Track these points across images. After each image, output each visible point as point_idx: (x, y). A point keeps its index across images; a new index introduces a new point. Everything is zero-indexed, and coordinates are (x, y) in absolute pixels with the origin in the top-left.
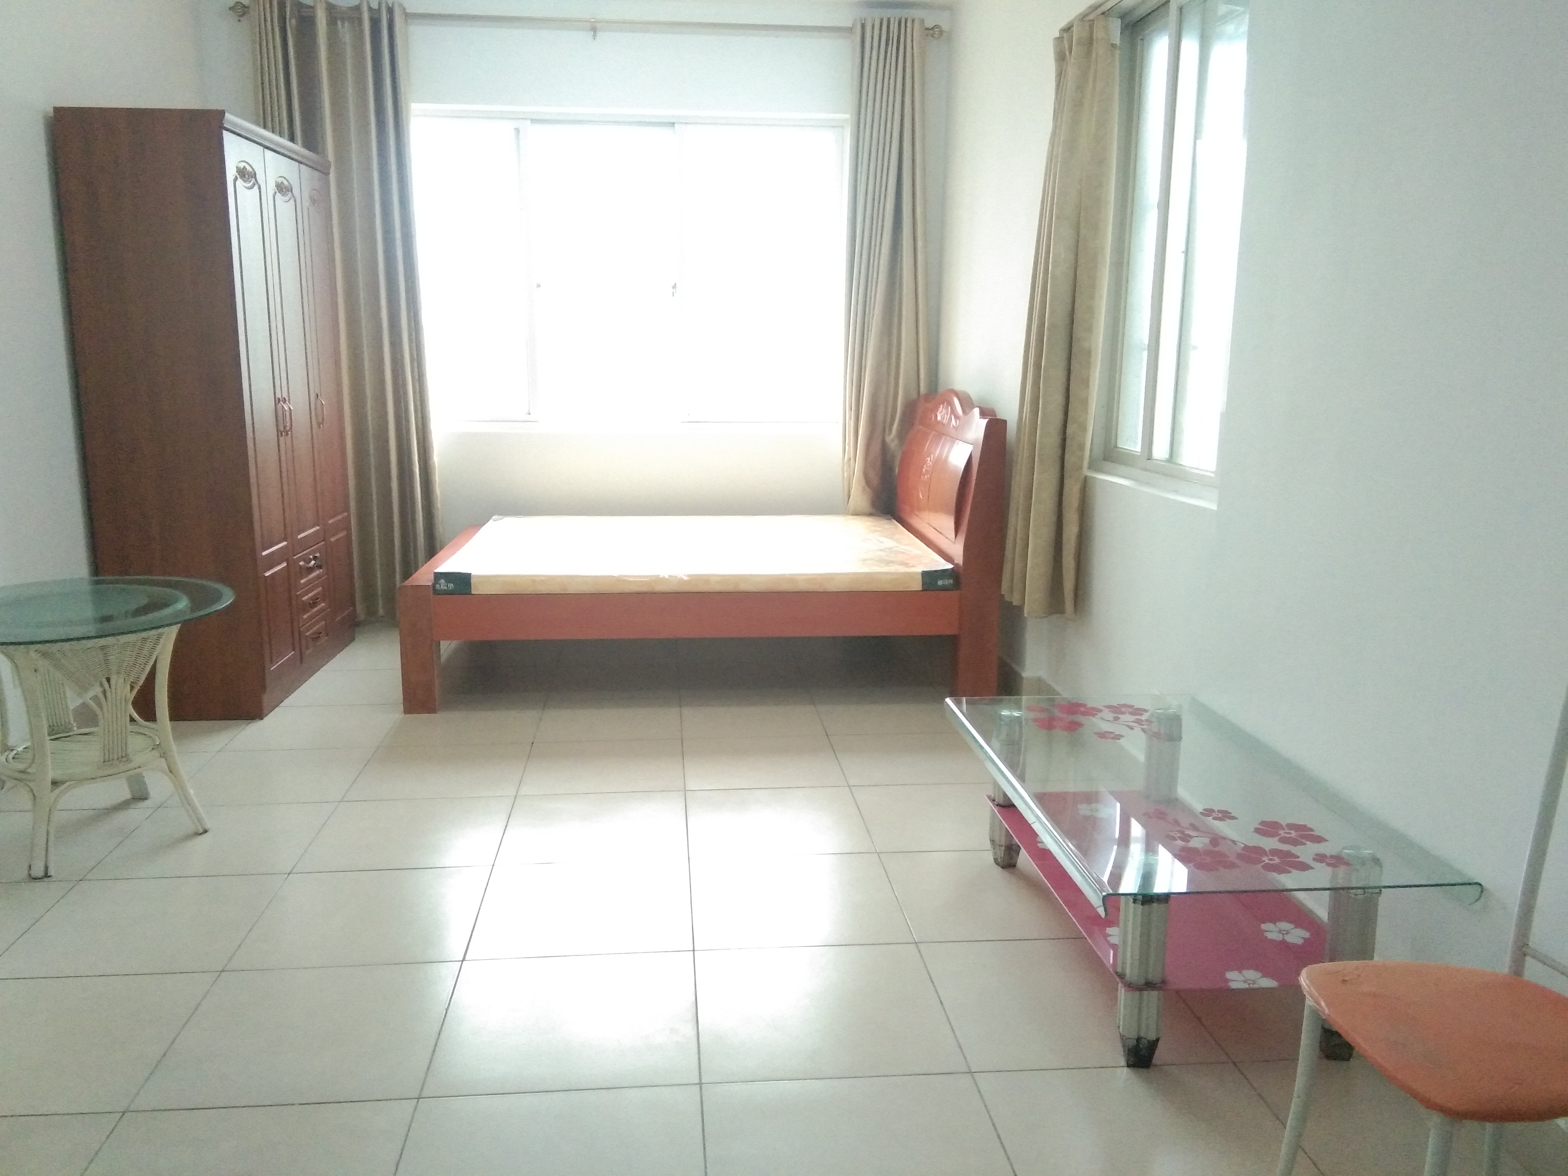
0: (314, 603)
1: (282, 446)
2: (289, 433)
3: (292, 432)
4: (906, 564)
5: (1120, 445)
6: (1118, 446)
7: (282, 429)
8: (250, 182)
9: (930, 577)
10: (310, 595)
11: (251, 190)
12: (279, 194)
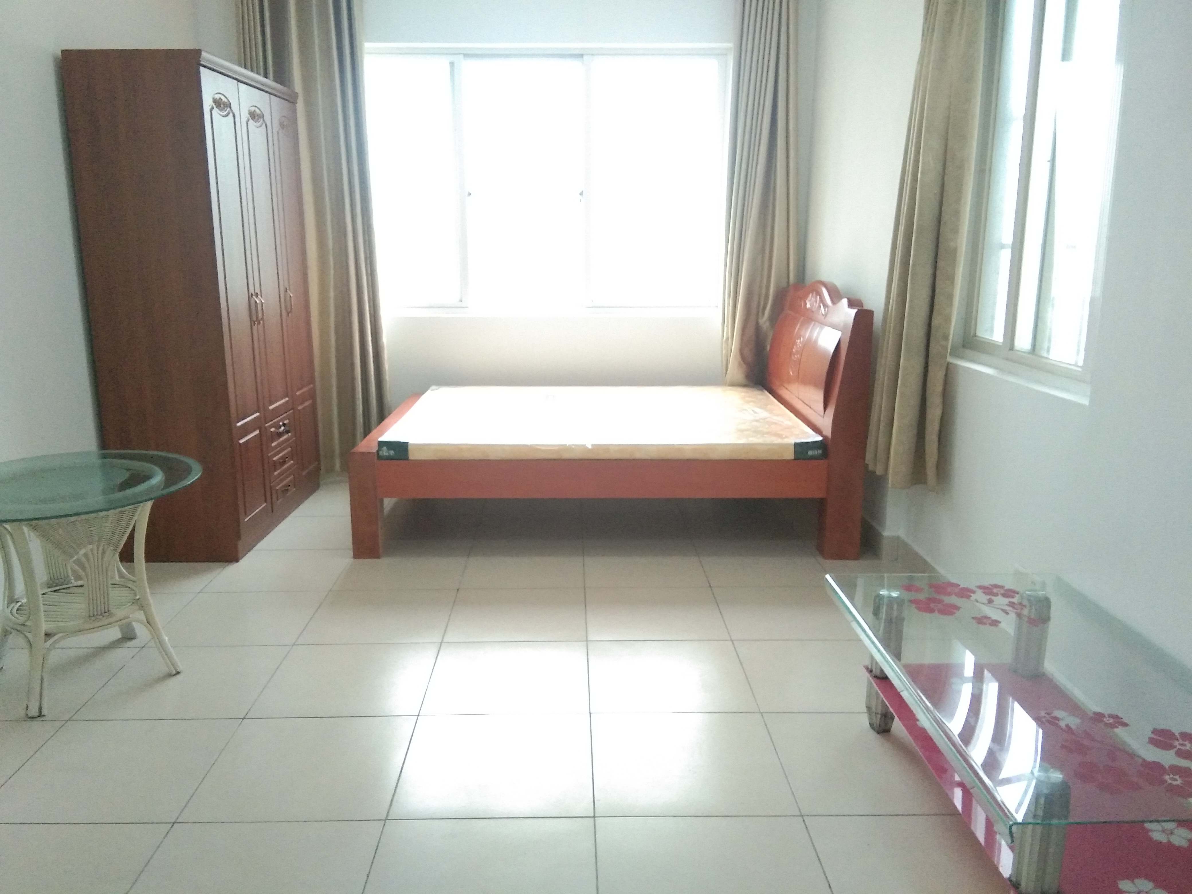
0: (283, 462)
1: (255, 332)
2: (261, 322)
3: (264, 321)
4: (780, 436)
5: (979, 334)
6: (977, 335)
7: (254, 319)
8: (226, 110)
9: (801, 448)
10: (280, 455)
11: (227, 118)
12: (252, 121)
